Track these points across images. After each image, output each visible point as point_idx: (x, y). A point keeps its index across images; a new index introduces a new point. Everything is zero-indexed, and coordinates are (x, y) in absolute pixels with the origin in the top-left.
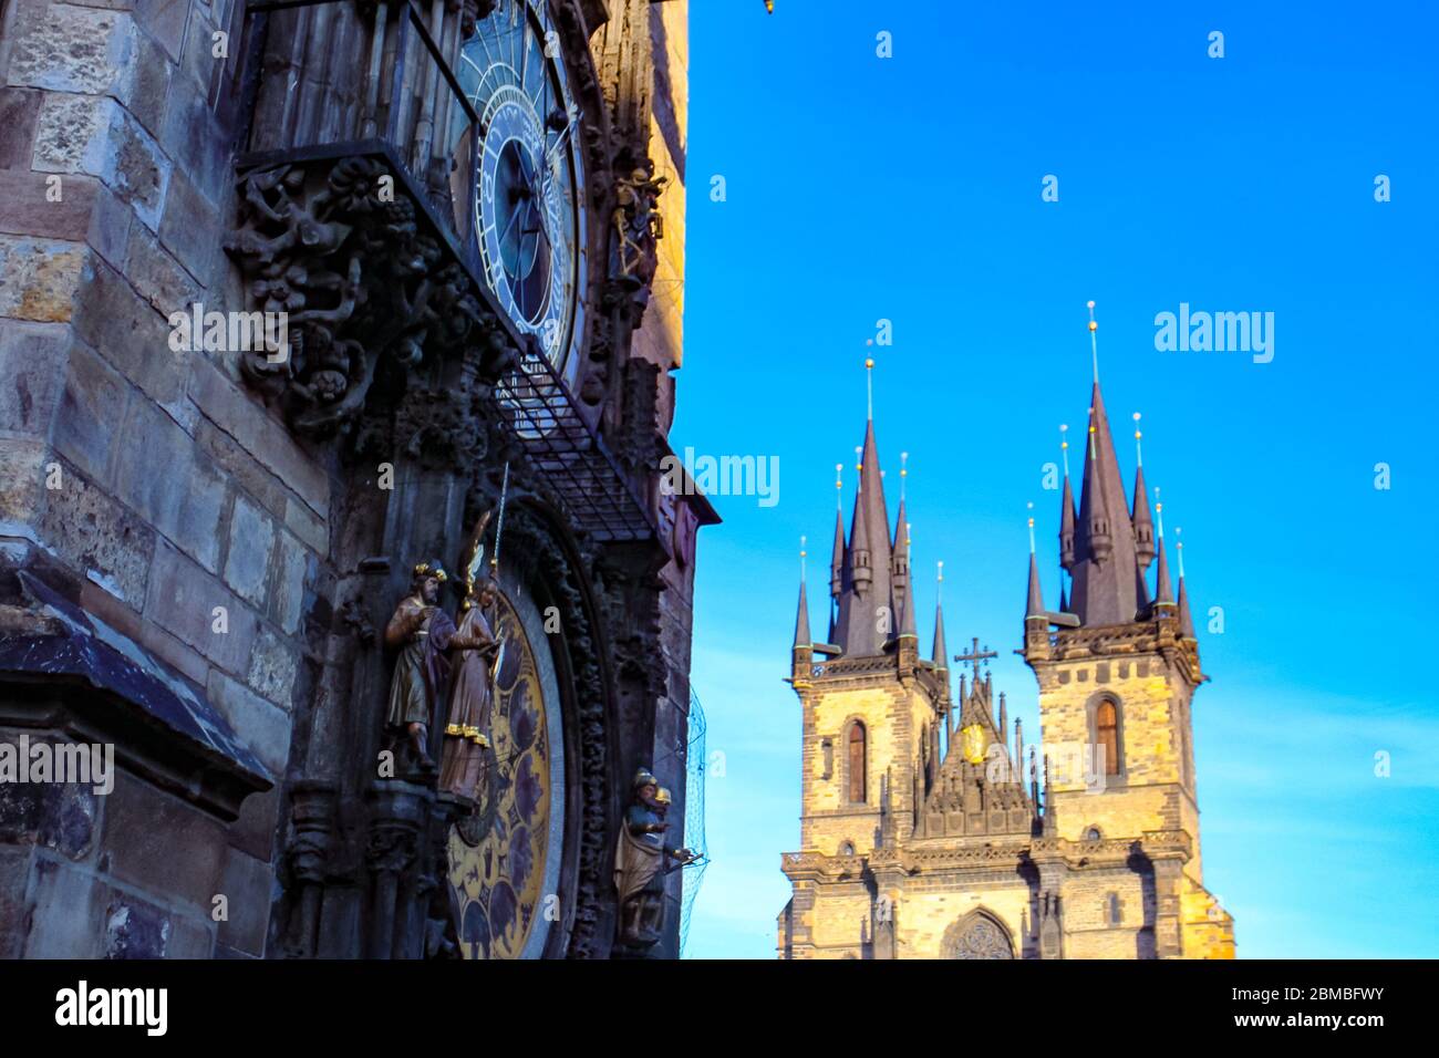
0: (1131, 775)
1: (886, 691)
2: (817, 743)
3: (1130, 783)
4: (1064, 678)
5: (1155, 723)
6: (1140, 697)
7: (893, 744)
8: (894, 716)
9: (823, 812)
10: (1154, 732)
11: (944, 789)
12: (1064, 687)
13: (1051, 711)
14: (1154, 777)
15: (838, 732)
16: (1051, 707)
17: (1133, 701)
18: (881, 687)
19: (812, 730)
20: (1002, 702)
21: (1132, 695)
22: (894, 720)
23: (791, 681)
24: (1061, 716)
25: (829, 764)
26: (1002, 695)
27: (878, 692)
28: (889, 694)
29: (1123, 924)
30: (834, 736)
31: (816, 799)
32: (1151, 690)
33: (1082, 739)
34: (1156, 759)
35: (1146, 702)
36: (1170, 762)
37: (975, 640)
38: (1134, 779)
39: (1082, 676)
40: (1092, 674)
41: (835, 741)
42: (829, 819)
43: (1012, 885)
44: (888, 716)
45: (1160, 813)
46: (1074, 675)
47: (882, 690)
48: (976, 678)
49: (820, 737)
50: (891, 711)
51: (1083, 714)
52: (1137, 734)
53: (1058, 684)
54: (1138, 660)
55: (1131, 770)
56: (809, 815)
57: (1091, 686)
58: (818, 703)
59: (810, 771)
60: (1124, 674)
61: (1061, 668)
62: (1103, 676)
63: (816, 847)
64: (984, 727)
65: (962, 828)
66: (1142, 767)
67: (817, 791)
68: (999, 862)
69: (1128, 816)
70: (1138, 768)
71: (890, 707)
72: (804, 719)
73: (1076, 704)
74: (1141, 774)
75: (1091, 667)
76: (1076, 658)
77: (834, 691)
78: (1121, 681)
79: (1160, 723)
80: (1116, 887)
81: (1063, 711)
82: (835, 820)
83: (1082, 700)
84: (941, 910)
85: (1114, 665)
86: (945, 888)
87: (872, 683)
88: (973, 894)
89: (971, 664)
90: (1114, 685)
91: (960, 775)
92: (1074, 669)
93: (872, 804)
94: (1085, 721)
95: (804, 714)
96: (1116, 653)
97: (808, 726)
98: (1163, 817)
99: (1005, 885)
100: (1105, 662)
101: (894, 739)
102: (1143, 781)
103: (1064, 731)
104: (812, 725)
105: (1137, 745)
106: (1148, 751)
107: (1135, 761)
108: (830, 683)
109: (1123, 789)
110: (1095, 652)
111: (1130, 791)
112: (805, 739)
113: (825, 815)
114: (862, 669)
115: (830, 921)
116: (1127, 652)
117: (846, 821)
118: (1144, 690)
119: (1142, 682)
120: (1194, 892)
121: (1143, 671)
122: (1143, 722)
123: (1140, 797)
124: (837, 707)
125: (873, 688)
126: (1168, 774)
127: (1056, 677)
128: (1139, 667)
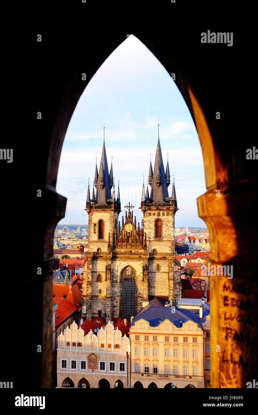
0: (164, 238)
1: (108, 214)
2: (92, 224)
3: (163, 240)
4: (150, 214)
5: (169, 227)
6: (166, 220)
7: (110, 226)
8: (110, 220)
9: (93, 241)
10: (169, 229)
11: (122, 237)
12: (150, 216)
13: (146, 222)
14: (169, 239)
15: (97, 222)
16: (146, 221)
17: (165, 221)
18: (107, 212)
19: (91, 221)
20: (135, 218)
21: (165, 220)
22: (110, 221)
23: (86, 210)
24: (149, 223)
25: (95, 230)
26: (135, 217)
27: (107, 214)
28: (109, 215)
29: (160, 271)
30: (96, 223)
31: (92, 238)
32: (169, 219)
33: (153, 229)
34: (169, 235)
35: (168, 222)
36: (172, 236)
37: (129, 203)
38: (164, 239)
39: (154, 214)
40: (156, 214)
41: (96, 224)
42: (95, 243)
43: (136, 261)
44: (109, 220)
45: (169, 247)
46: (152, 214)
47: (107, 213)
48: (129, 212)
49: (93, 223)
50: (109, 218)
51: (154, 223)
52: (165, 229)
53: (148, 215)
54: (166, 212)
55: (164, 237)
56: (90, 241)
57: (156, 217)
58: (92, 215)
59: (91, 231)
60: (163, 215)
61: (149, 212)
62: (159, 215)
63: (92, 249)
64: (132, 224)
65: (126, 247)
66: (166, 236)
67: (92, 236)
68: (134, 256)
69: (162, 247)
70: (165, 237)
71: (109, 217)
72: (89, 219)
73: (152, 221)
74: (166, 238)
75: (156, 212)
76: (153, 210)
77: (96, 213)
78: (163, 216)
79: (171, 227)
80: (159, 263)
81: (149, 222)
82: (96, 243)
83: (153, 220)
84: (120, 265)
85: (161, 212)
86: (121, 261)
87: (105, 211)
88: (127, 262)
89: (128, 208)
90: (161, 217)
91: (125, 235)
92: (152, 212)
93: (105, 240)
94: (154, 225)
95: (89, 217)
96: (162, 210)
97: (90, 220)
98: (170, 248)
99: (135, 261)
100: (159, 211)
101: (110, 225)
102: (166, 240)
103: (149, 227)
104: (91, 220)
105: (165, 231)
106: (167, 233)
107: (165, 235)
108: (95, 211)
109: (162, 241)
110: (158, 209)
111: (163, 242)
112: (89, 223)
113: (94, 242)
114: (103, 208)
115: (95, 266)
116: (164, 209)
117: (99, 243)
118: (167, 219)
119: (167, 217)
120: (176, 265)
121: (168, 214)
122: (167, 226)
123: (165, 243)
124: (97, 216)
125: (106, 213)
126: (172, 239)
127: (148, 214)
128: (167, 213)
